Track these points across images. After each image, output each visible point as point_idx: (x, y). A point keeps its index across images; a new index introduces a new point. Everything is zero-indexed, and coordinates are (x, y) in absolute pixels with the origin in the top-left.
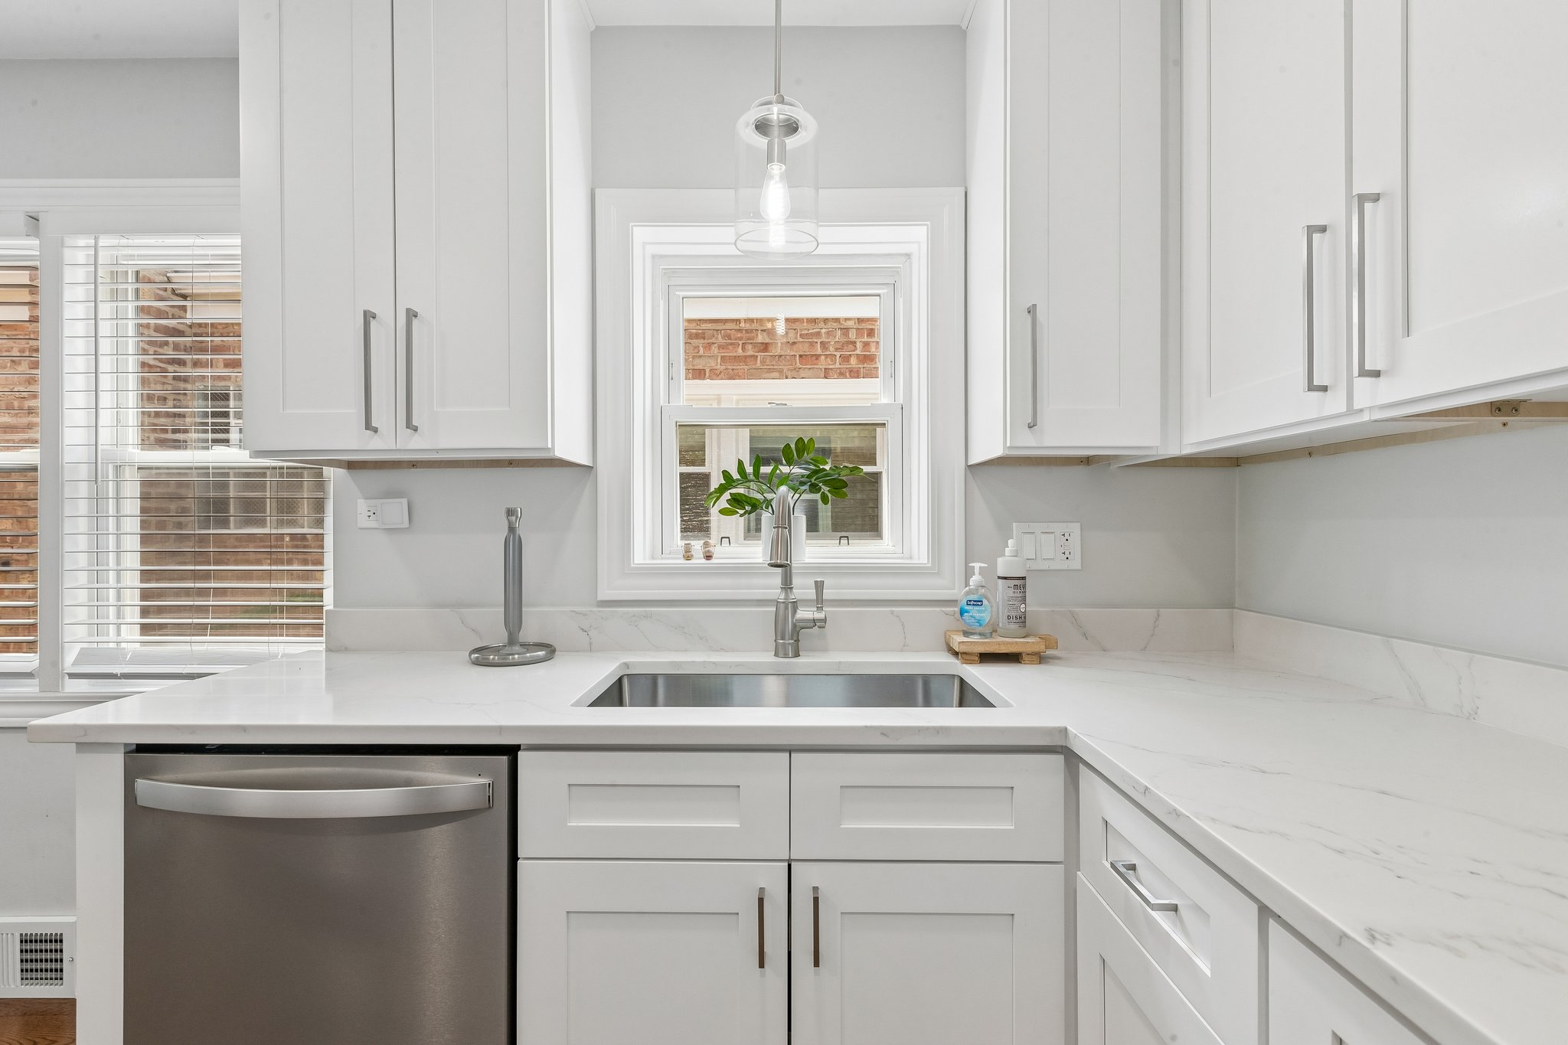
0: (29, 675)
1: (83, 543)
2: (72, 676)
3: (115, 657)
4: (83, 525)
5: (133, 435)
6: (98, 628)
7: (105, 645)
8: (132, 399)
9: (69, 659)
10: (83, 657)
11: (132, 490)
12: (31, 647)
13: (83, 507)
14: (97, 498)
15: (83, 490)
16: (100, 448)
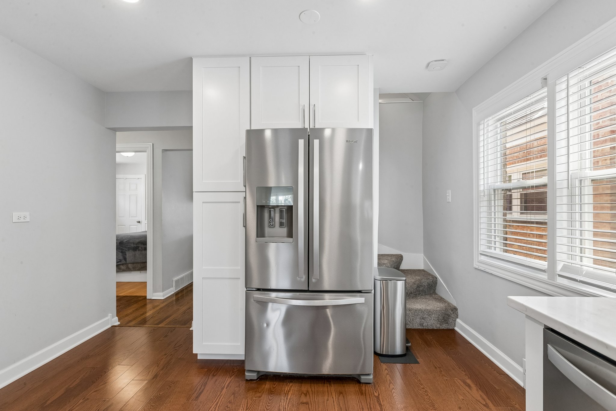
0: (544, 271)
1: (565, 216)
2: (560, 276)
3: (578, 271)
4: (565, 208)
5: (588, 163)
6: (572, 257)
7: (575, 265)
8: (588, 145)
9: (559, 267)
10: (565, 268)
11: (588, 190)
12: (544, 259)
13: (565, 200)
14: (571, 196)
15: (565, 192)
16: (570, 172)
